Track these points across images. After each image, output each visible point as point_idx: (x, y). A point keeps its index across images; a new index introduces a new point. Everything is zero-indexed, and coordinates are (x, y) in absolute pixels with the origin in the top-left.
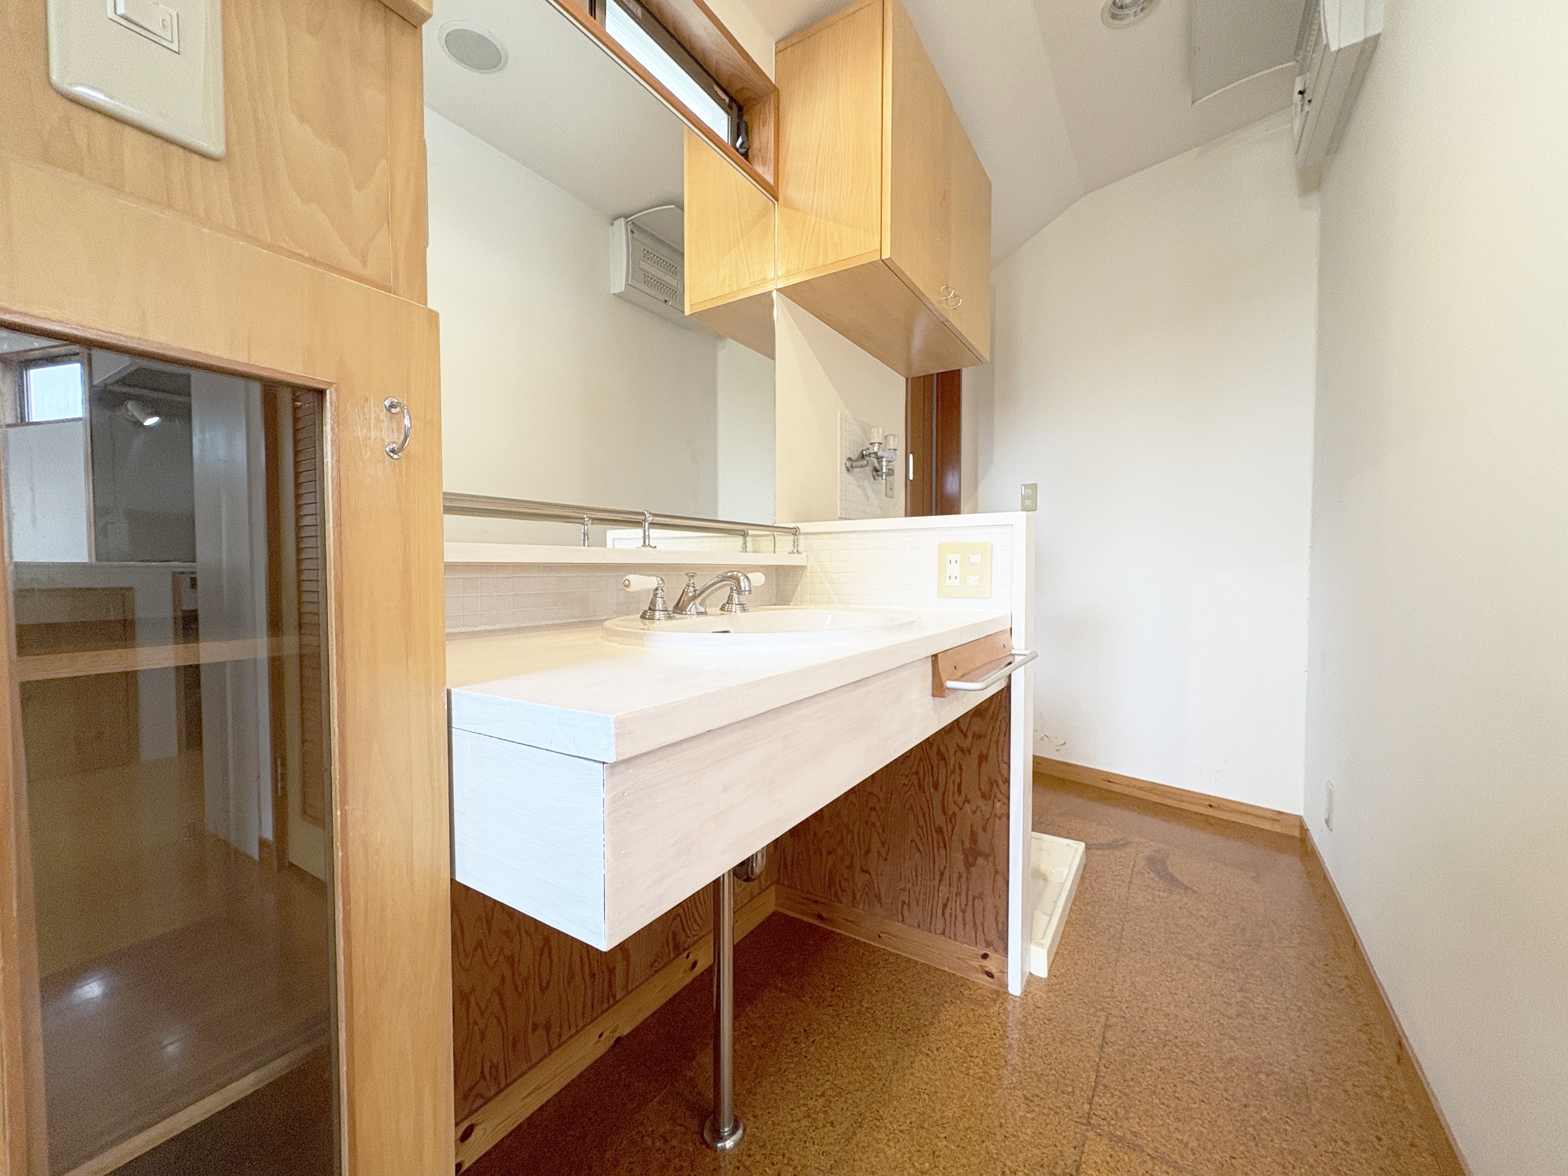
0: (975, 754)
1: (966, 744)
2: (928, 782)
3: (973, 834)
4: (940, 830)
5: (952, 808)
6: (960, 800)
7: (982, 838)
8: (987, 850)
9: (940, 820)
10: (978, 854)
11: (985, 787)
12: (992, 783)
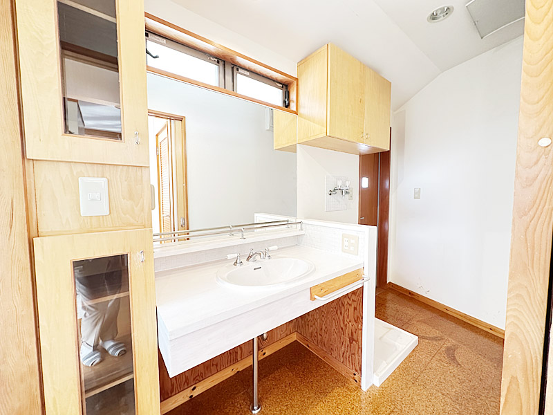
0: (353, 306)
1: (350, 302)
2: (339, 312)
3: (352, 333)
4: (342, 329)
5: (346, 322)
6: (348, 320)
7: (355, 335)
8: (356, 339)
9: (342, 326)
10: (353, 340)
11: (356, 319)
12: (358, 317)
